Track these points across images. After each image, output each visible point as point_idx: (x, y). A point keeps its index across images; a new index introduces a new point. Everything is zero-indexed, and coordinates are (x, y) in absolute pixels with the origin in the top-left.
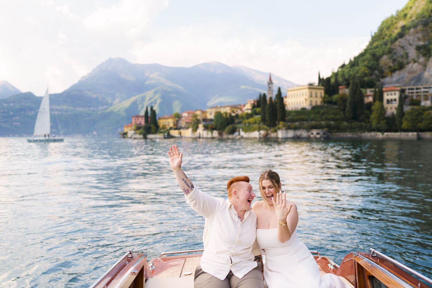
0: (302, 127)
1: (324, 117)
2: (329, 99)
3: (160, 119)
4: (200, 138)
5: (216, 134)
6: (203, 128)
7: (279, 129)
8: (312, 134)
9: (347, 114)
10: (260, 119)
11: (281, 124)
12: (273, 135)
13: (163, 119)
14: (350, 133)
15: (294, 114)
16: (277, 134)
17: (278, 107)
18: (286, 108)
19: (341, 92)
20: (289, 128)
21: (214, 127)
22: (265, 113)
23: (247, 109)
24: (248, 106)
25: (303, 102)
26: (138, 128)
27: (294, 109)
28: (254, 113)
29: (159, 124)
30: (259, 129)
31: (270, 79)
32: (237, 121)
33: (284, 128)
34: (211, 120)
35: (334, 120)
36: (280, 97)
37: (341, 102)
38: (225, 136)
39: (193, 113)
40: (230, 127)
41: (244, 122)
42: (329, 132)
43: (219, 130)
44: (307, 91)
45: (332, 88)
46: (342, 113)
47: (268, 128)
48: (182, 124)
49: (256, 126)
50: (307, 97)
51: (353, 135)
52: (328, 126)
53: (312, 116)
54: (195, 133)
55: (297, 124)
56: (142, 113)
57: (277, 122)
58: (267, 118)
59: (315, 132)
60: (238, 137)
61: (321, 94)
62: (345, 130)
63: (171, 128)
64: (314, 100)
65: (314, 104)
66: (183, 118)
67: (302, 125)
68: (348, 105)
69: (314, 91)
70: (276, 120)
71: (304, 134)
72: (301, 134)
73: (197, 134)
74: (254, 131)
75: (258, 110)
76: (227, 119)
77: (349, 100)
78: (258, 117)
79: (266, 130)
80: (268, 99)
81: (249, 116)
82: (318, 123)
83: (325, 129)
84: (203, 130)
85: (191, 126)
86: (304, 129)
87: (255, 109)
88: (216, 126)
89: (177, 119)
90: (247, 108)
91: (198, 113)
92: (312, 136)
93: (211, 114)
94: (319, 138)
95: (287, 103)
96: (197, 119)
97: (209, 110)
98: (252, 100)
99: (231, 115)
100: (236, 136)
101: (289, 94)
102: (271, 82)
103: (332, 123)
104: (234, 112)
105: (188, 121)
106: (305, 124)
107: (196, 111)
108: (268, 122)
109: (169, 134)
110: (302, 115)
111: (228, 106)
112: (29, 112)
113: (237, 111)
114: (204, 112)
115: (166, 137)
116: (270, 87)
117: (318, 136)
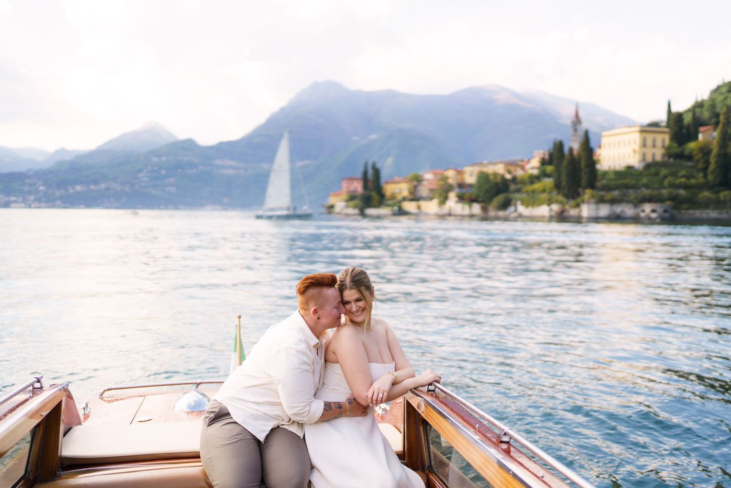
0: (626, 198)
1: (666, 182)
2: (680, 149)
3: (387, 183)
4: (450, 215)
5: (476, 208)
6: (456, 199)
7: (583, 202)
8: (643, 211)
9: (711, 177)
10: (552, 185)
11: (588, 193)
12: (573, 212)
13: (392, 183)
14: (716, 211)
15: (612, 176)
16: (581, 211)
17: (583, 163)
18: (598, 167)
19: (701, 137)
20: (601, 201)
21: (474, 197)
22: (559, 175)
23: (533, 168)
24: (535, 163)
25: (629, 157)
26: (352, 198)
27: (612, 168)
28: (544, 175)
29: (384, 191)
30: (549, 202)
31: (577, 116)
32: (512, 187)
33: (593, 200)
34: (471, 186)
35: (686, 187)
36: (588, 149)
37: (700, 155)
38: (492, 213)
39: (442, 175)
40: (500, 198)
41: (525, 189)
42: (674, 208)
43: (483, 202)
44: (636, 138)
45: (684, 131)
46: (701, 175)
47: (564, 200)
48: (424, 191)
49: (545, 196)
50: (636, 146)
51: (721, 213)
52: (674, 199)
53: (645, 180)
54: (442, 206)
55: (616, 193)
56: (359, 174)
57: (580, 190)
58: (564, 183)
59: (648, 208)
60: (514, 215)
61: (664, 141)
62: (706, 205)
63: (404, 199)
64: (649, 152)
65: (649, 159)
66: (425, 183)
67: (625, 195)
68: (713, 160)
69: (650, 137)
70: (579, 186)
71: (629, 210)
72: (622, 212)
73: (446, 208)
74: (541, 204)
75: (549, 169)
76: (496, 184)
77: (715, 151)
78: (548, 182)
79: (562, 203)
80: (566, 150)
81: (533, 179)
82: (656, 192)
83: (668, 203)
84: (457, 202)
85: (437, 195)
86: (628, 202)
87: (544, 167)
88: (478, 196)
89: (415, 183)
90: (533, 166)
91: (451, 174)
92: (642, 215)
93: (471, 175)
94: (655, 219)
95: (602, 158)
96: (447, 183)
97: (468, 169)
98: (541, 152)
99: (503, 177)
100: (511, 213)
101: (604, 141)
102: (577, 121)
103: (682, 192)
104: (510, 172)
105: (433, 187)
106: (632, 194)
107: (447, 170)
108: (566, 191)
109: (400, 208)
110: (625, 179)
111: (501, 162)
112: (190, 171)
113: (515, 171)
114: (460, 173)
115: (396, 212)
116: (576, 130)
117: (654, 215)
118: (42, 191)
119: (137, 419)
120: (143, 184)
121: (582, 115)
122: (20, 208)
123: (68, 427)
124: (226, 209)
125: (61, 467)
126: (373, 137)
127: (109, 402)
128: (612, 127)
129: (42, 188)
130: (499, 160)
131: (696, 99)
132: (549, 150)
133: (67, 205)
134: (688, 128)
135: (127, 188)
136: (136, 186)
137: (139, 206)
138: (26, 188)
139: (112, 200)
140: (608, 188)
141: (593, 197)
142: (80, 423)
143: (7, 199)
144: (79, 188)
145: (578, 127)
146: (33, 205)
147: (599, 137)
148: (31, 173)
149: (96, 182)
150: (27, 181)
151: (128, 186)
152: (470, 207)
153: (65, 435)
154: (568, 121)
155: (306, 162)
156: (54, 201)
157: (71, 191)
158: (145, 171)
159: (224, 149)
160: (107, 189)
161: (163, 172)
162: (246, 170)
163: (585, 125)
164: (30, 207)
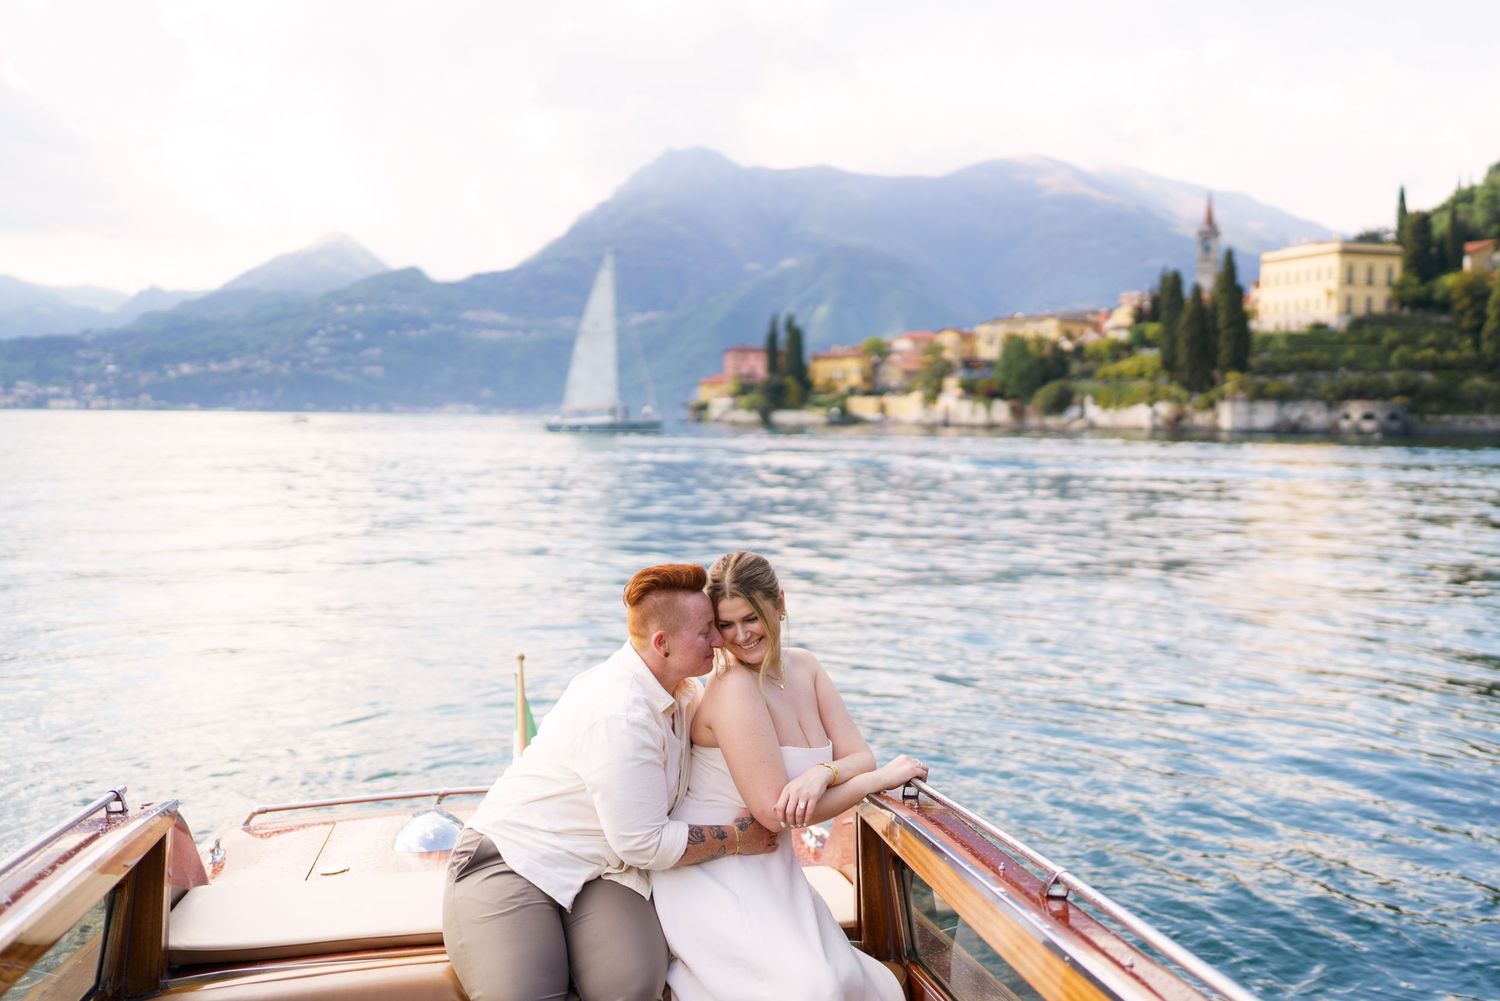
0: (1310, 390)
1: (1394, 358)
2: (1423, 289)
3: (816, 358)
4: (946, 424)
5: (1001, 411)
6: (958, 391)
7: (1222, 398)
8: (1347, 417)
9: (1487, 347)
10: (1157, 363)
11: (1232, 380)
12: (1201, 419)
13: (828, 357)
14: (1498, 417)
15: (1282, 344)
16: (1216, 416)
17: (1222, 318)
18: (1253, 325)
19: (1467, 262)
20: (1259, 395)
21: (996, 387)
22: (1173, 343)
23: (1118, 328)
24: (1123, 316)
25: (1317, 305)
26: (744, 388)
27: (1283, 328)
28: (1141, 341)
29: (811, 376)
30: (1152, 399)
31: (1210, 219)
32: (1076, 367)
33: (1241, 395)
34: (990, 364)
35: (1435, 367)
36: (1232, 288)
37: (1466, 301)
38: (1033, 420)
39: (931, 341)
40: (1050, 389)
41: (1101, 371)
42: (1412, 410)
43: (1014, 397)
44: (1333, 264)
45: (1434, 250)
46: (1468, 342)
47: (1183, 394)
48: (892, 375)
49: (1142, 385)
50: (1334, 283)
52: (1409, 391)
53: (1350, 353)
54: (931, 406)
55: (1290, 380)
56: (760, 340)
57: (1216, 373)
58: (1182, 358)
59: (1356, 410)
60: (1078, 424)
61: (1390, 272)
62: (1475, 405)
63: (852, 392)
64: (1360, 295)
65: (1360, 309)
66: (895, 358)
67: (1308, 383)
68: (1492, 311)
69: (1361, 265)
70: (1213, 364)
71: (1316, 415)
72: (1303, 418)
73: (939, 411)
74: (1134, 402)
75: (1152, 329)
76: (1042, 361)
77: (1496, 293)
78: (1150, 356)
79: (1178, 400)
80: (1187, 291)
81: (1119, 351)
82: (1373, 378)
83: (1399, 400)
84: (961, 398)
85: (919, 384)
86: (1315, 398)
87: (1142, 326)
88: (1004, 385)
89: (875, 358)
90: (1119, 323)
91: (948, 339)
92: (1345, 424)
93: (990, 342)
94: (1372, 433)
95: (1261, 307)
96: (939, 359)
97: (983, 331)
98: (1136, 294)
99: (1056, 347)
100: (1073, 420)
101: (1267, 271)
102: (1210, 230)
103: (1428, 377)
104: (1070, 336)
105: (912, 366)
106: (1323, 381)
107: (939, 331)
108: (1185, 375)
109: (844, 410)
110: (1309, 350)
111: (1052, 316)
112: (412, 334)
113: (1082, 333)
114: (967, 337)
115: (835, 419)
116: (1207, 249)
117: (1368, 426)
118: (112, 374)
119: (320, 869)
120: (317, 360)
121: (1219, 217)
122: (68, 408)
123: (180, 889)
124: (486, 412)
125: (169, 969)
126: (788, 263)
127: (262, 836)
128: (1282, 243)
129: (111, 368)
130: (1048, 311)
131: (1459, 184)
132: (1151, 291)
133: (163, 403)
134: (1441, 244)
135: (285, 369)
136: (304, 364)
137: (310, 405)
138: (80, 369)
139: (255, 392)
140: (1274, 369)
141: (1242, 387)
142: (203, 880)
143: (40, 391)
144: (186, 368)
145: (1212, 244)
146: (94, 404)
147: (1256, 263)
148: (89, 338)
149: (221, 357)
150: (82, 353)
151: (288, 363)
152: (989, 408)
153: (173, 905)
154: (1191, 230)
155: (651, 315)
156: (136, 395)
157: (172, 374)
158: (321, 332)
159: (484, 289)
160: (245, 371)
161: (359, 336)
162: (526, 331)
163: (1226, 239)
164: (87, 407)
